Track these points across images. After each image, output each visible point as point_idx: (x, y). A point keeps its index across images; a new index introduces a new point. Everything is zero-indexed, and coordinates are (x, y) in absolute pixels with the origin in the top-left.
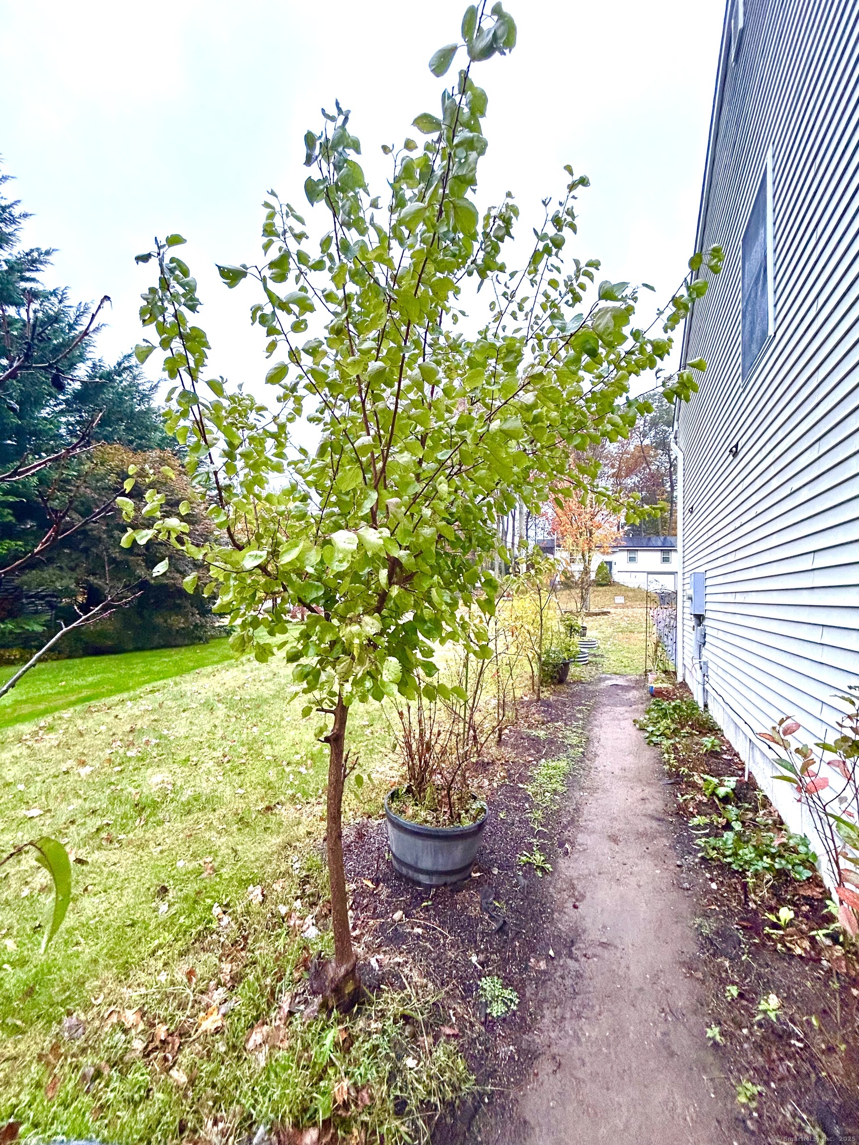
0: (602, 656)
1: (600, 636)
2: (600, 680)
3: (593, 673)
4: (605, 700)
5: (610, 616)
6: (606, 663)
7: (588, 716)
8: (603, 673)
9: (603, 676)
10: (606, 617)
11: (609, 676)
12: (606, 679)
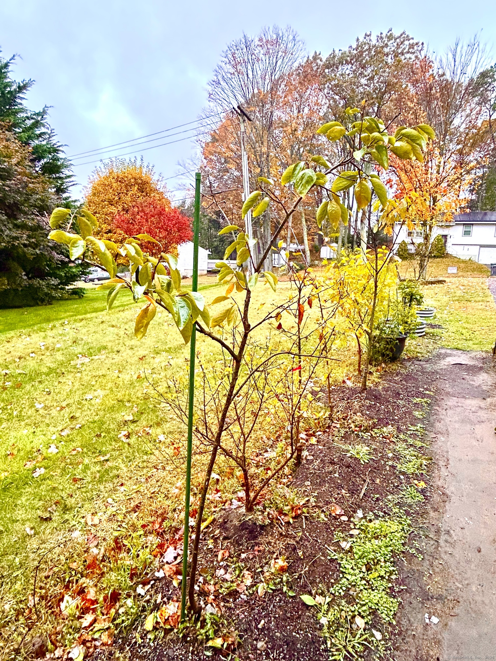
0: (439, 327)
1: (436, 304)
2: (440, 357)
3: (431, 347)
4: (447, 387)
5: (445, 284)
6: (445, 334)
7: (429, 414)
8: (442, 347)
9: (443, 351)
10: (441, 285)
11: (449, 351)
12: (446, 355)
